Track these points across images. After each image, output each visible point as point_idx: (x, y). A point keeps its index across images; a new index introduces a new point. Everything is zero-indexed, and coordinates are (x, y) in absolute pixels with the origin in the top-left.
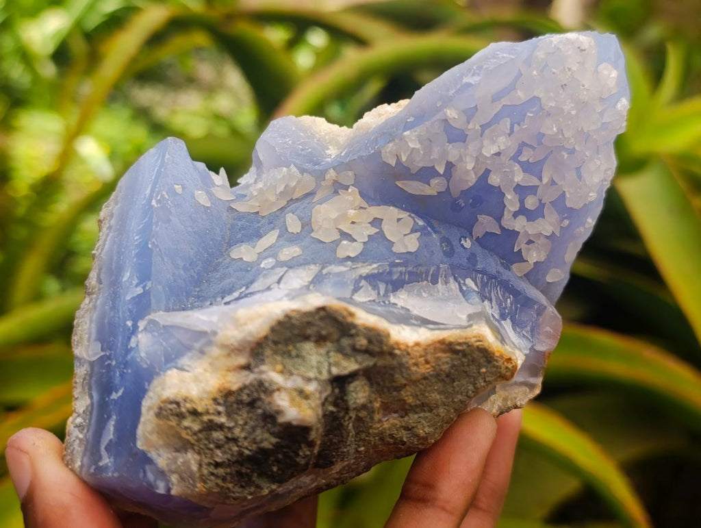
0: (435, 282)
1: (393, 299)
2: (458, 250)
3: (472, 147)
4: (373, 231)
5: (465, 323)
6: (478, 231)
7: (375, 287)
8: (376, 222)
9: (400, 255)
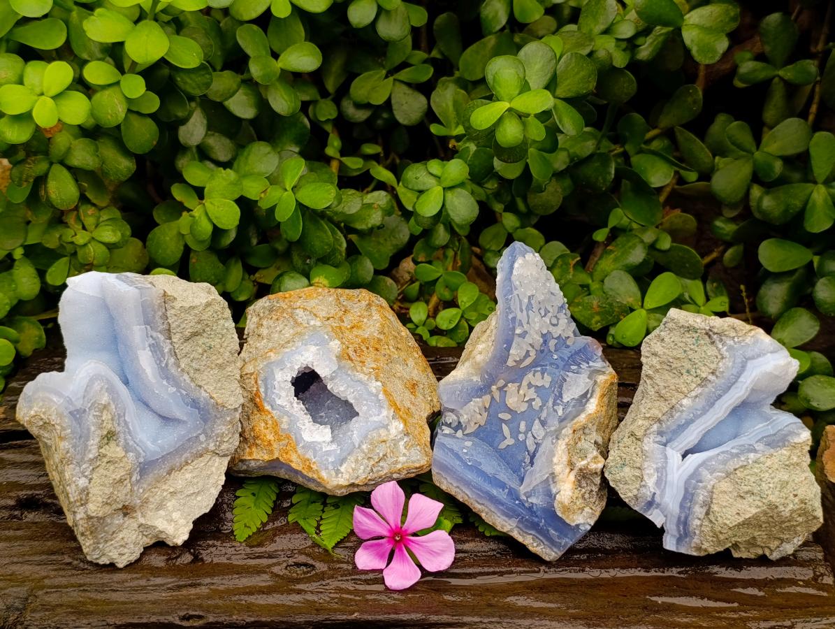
0: (565, 381)
1: (565, 401)
2: (556, 362)
3: (532, 332)
4: (533, 389)
5: (592, 382)
6: (552, 349)
7: (558, 404)
8: (530, 385)
9: (550, 387)
